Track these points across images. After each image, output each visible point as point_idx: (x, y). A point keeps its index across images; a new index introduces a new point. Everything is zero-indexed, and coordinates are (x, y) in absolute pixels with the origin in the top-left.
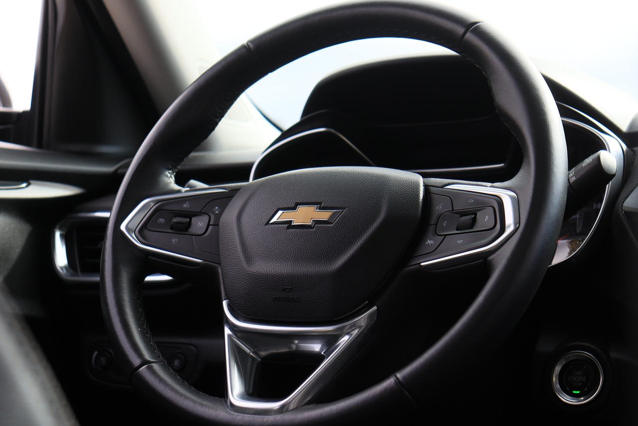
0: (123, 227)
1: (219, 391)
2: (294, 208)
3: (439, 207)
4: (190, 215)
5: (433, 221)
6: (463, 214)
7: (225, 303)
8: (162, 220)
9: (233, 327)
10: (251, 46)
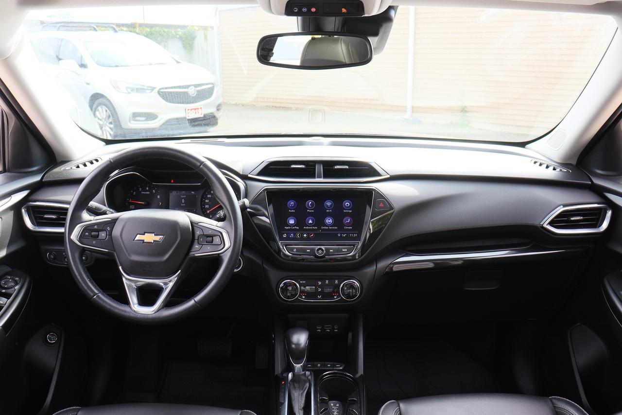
0: (72, 237)
1: (126, 302)
2: (144, 234)
3: (198, 233)
4: (98, 231)
5: (196, 238)
6: (208, 236)
7: (120, 267)
8: (87, 234)
9: (126, 279)
10: (112, 160)
